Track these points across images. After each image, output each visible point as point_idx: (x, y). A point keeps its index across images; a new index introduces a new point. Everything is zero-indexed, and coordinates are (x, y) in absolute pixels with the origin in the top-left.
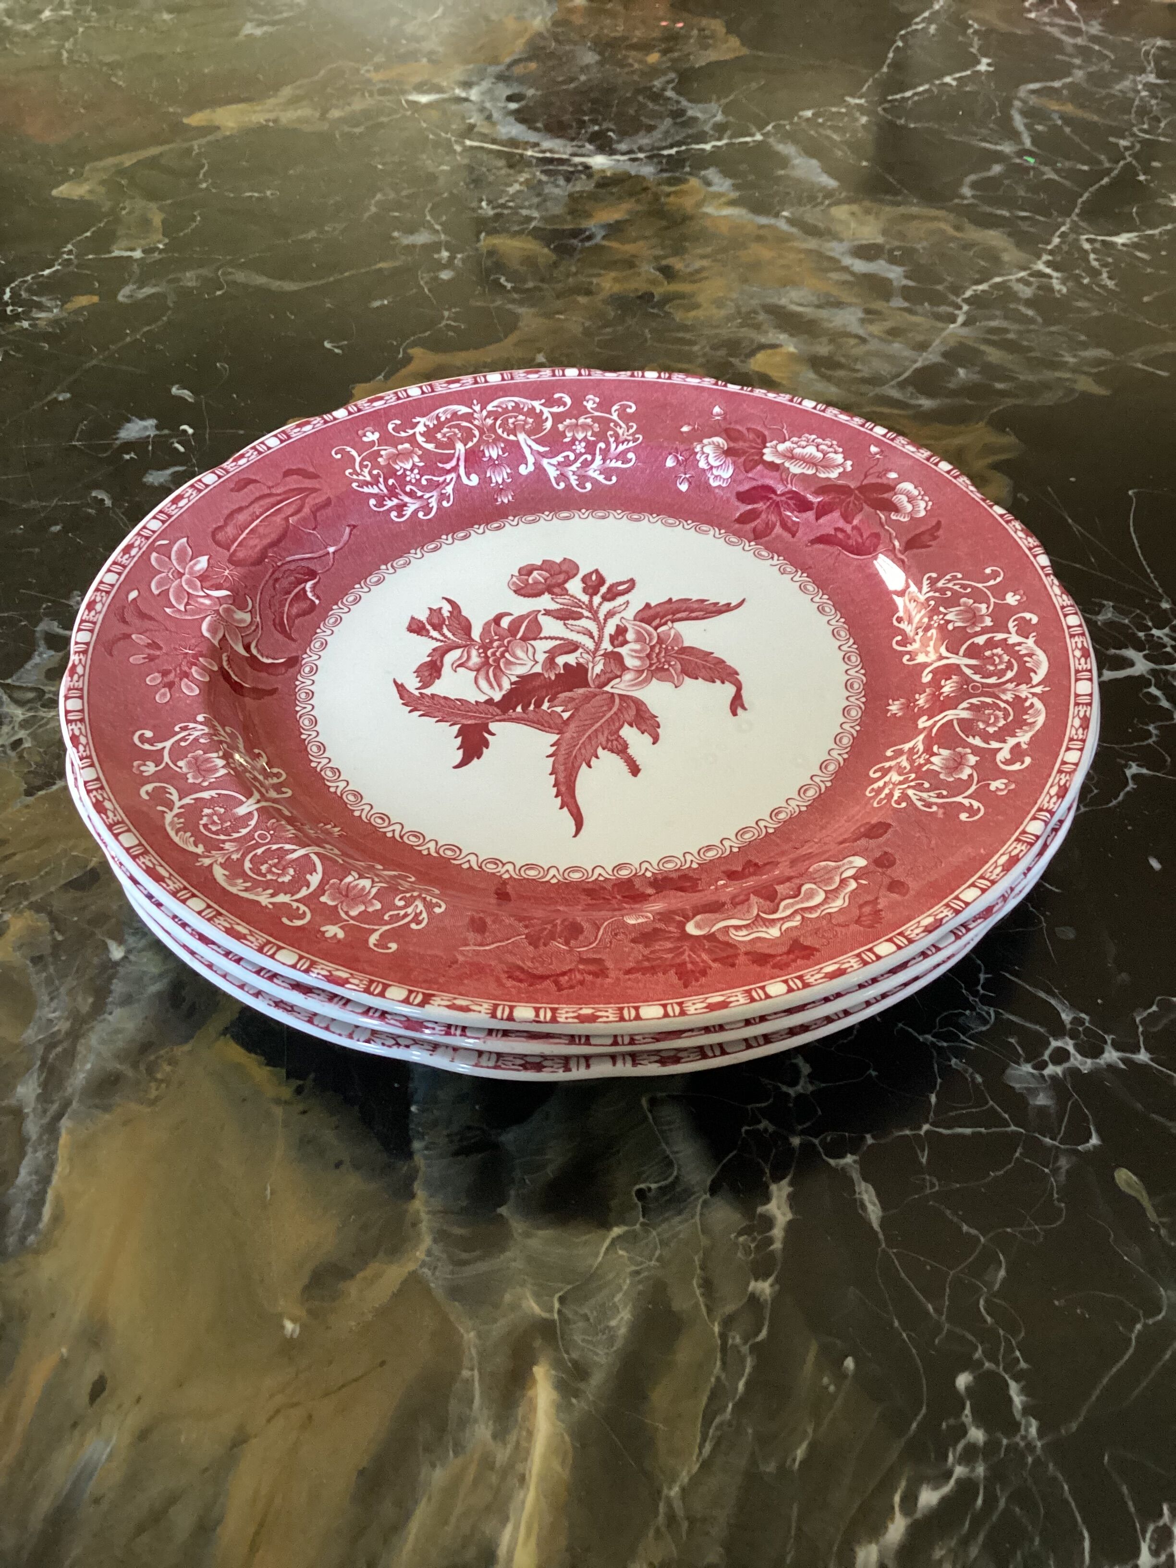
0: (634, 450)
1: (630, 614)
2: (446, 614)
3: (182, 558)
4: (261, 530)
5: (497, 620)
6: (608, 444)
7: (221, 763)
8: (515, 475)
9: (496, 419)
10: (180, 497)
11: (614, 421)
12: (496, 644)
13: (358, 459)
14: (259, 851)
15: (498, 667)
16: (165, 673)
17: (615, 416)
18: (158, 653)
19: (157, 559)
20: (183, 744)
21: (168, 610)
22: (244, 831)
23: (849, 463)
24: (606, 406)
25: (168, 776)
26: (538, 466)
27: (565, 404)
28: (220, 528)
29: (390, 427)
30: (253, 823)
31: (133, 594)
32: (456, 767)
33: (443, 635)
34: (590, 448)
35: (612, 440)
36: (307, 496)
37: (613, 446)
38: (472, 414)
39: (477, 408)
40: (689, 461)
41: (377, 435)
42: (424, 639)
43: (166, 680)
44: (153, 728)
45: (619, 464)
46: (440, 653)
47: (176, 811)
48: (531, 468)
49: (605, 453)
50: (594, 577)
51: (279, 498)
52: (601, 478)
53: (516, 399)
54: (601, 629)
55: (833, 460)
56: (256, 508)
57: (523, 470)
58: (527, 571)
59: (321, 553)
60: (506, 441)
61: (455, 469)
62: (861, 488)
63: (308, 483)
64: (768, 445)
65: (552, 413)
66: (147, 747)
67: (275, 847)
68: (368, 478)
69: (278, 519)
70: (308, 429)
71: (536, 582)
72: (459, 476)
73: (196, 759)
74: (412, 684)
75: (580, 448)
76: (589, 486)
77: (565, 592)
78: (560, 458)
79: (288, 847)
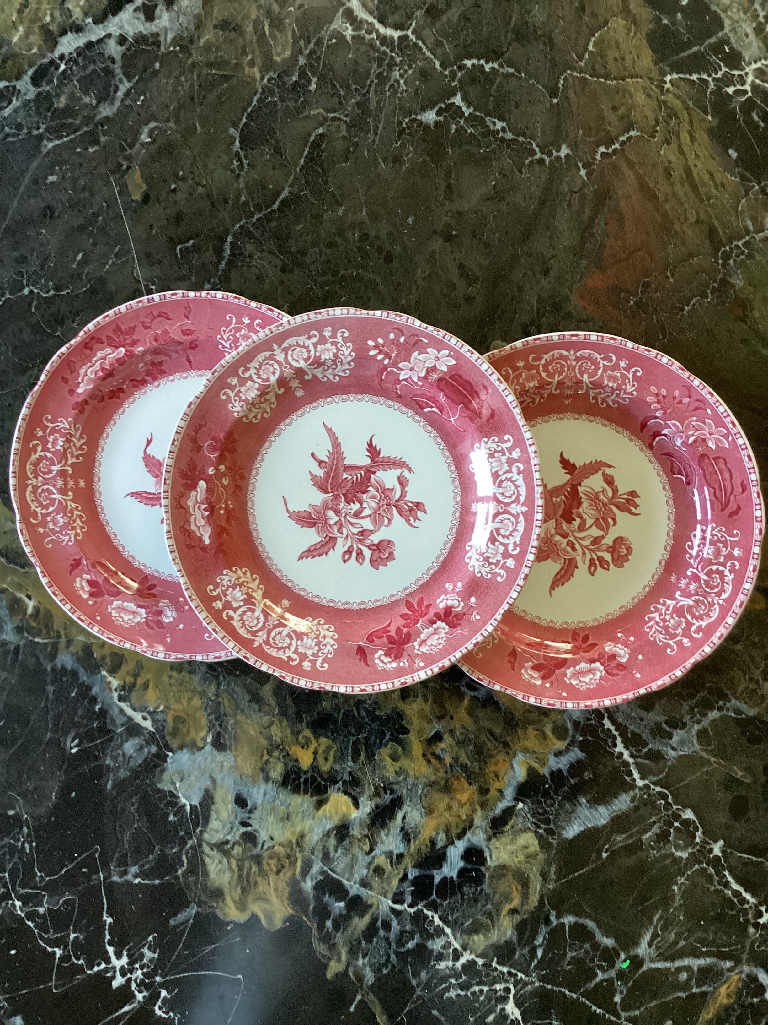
0: (648, 633)
1: (579, 559)
3: (718, 439)
5: (614, 520)
7: (611, 384)
8: (679, 589)
10: (750, 459)
13: (728, 538)
16: (664, 397)
17: (670, 642)
18: (676, 401)
25: (616, 367)
26: (675, 599)
27: (694, 633)
28: (726, 463)
29: (737, 563)
31: (709, 412)
34: (664, 620)
39: (721, 602)
40: (625, 644)
42: (626, 492)
44: (640, 377)
48: (677, 596)
49: (657, 623)
51: (728, 495)
52: (651, 615)
53: (713, 619)
54: (580, 544)
55: (575, 680)
56: (728, 483)
57: (679, 593)
58: (629, 550)
60: (693, 595)
61: (697, 569)
63: (728, 511)
65: (694, 624)
66: (633, 370)
69: (717, 487)
70: (757, 532)
71: (620, 547)
74: (608, 471)
75: (668, 617)
76: (653, 609)
78: (671, 608)
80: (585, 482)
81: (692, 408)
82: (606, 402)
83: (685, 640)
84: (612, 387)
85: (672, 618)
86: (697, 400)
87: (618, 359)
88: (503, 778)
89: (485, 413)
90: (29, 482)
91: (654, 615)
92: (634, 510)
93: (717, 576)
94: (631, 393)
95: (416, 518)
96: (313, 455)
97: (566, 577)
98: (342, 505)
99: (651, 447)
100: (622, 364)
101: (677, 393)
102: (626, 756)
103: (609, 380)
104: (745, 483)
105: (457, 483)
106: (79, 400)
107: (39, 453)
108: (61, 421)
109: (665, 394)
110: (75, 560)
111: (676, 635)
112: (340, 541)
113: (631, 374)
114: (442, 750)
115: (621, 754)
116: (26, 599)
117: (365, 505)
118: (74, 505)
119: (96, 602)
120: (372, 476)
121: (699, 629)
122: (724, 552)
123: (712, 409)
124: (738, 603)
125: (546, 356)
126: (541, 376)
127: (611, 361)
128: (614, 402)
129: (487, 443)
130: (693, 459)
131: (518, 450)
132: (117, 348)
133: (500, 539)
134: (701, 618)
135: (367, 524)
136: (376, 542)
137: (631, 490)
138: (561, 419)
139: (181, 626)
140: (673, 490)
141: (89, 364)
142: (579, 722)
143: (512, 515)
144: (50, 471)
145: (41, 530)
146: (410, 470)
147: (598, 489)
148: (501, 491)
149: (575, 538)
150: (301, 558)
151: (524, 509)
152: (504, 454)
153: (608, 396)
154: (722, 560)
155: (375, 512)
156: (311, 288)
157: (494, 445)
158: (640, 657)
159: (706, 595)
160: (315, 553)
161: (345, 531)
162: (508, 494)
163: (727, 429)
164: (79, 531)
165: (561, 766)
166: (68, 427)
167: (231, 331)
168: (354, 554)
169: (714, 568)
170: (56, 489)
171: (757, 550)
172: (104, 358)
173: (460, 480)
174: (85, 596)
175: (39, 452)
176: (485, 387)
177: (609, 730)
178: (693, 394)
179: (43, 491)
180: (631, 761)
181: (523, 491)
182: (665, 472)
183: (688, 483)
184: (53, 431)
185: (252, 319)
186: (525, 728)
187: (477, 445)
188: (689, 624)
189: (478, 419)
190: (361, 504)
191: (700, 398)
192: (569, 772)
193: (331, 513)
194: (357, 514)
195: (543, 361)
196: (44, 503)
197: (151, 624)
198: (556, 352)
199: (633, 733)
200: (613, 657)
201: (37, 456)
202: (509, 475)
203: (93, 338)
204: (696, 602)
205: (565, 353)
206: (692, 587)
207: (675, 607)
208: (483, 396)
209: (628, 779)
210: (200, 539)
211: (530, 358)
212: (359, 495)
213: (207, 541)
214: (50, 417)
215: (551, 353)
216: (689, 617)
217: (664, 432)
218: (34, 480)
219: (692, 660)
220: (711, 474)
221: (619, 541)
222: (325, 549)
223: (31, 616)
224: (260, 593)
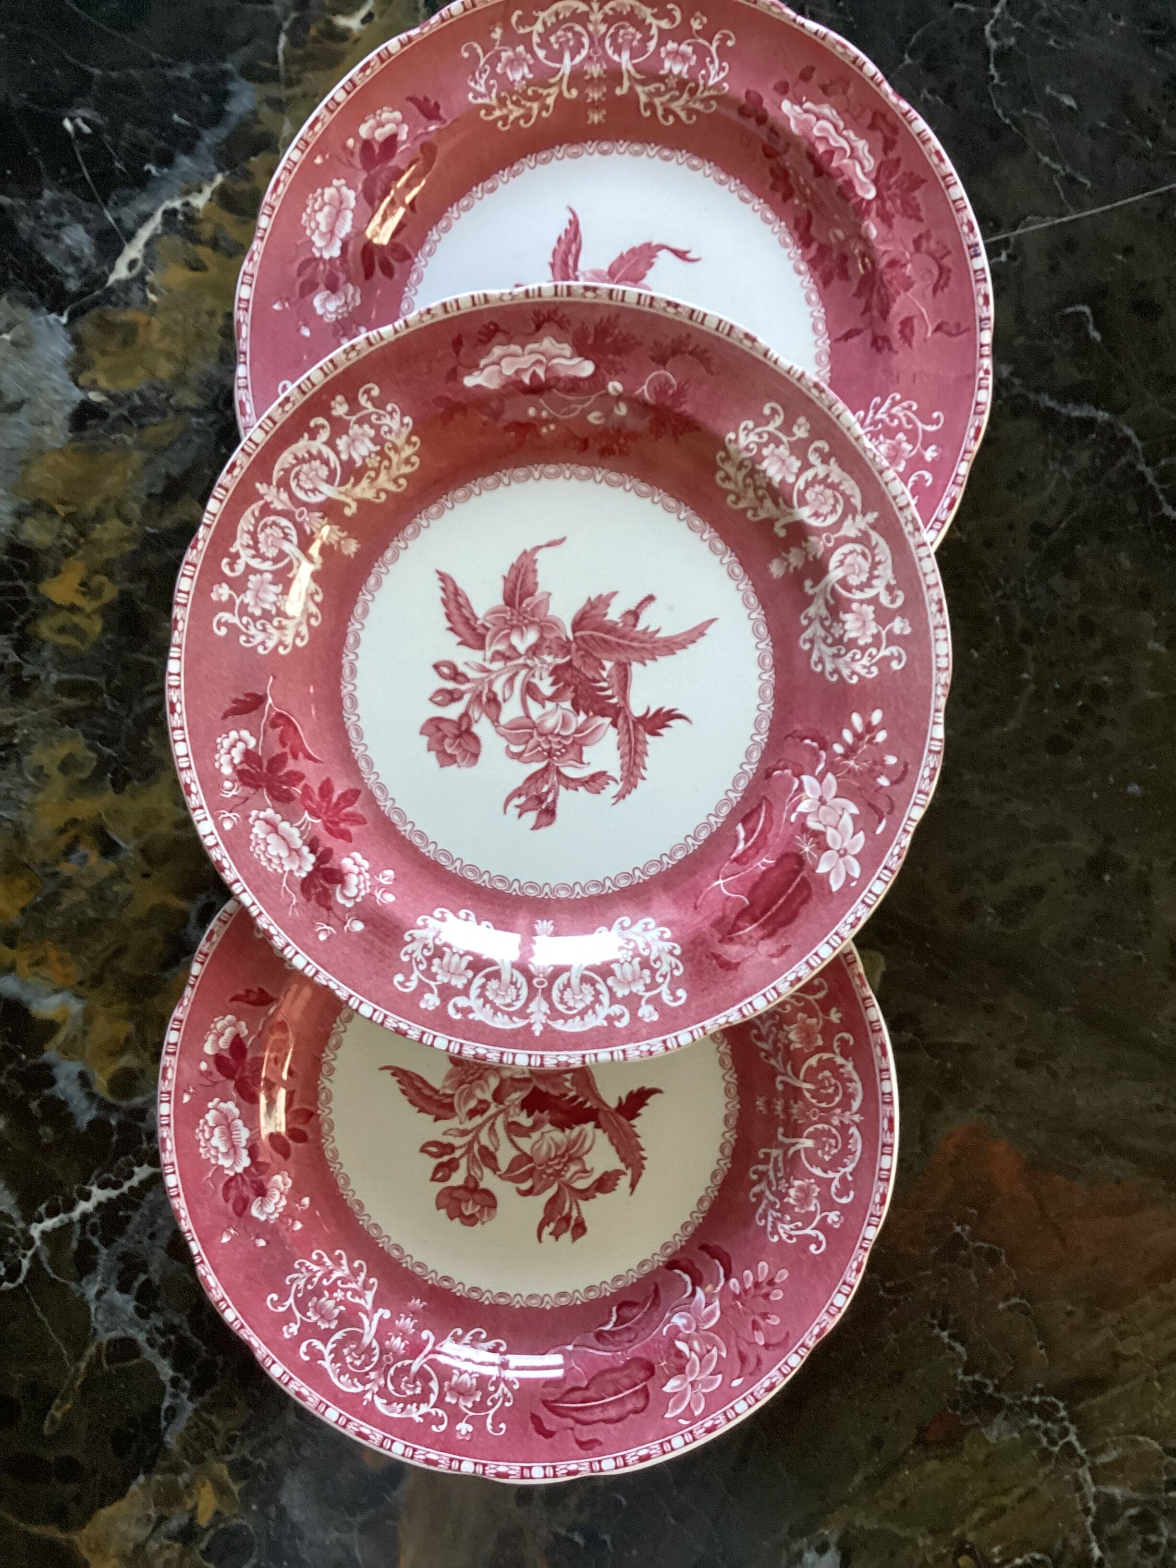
0: (309, 1258)
1: (453, 1123)
2: (552, 1225)
3: (683, 1397)
4: (611, 1389)
6: (321, 1279)
7: (792, 1192)
8: (396, 1316)
9: (367, 1373)
10: (642, 1459)
11: (296, 1299)
12: (549, 1171)
13: (491, 1412)
14: (824, 1105)
15: (567, 1150)
16: (766, 1296)
17: (291, 1300)
18: (758, 1318)
19: (698, 1407)
20: (800, 1224)
21: (724, 1354)
22: (819, 1126)
23: (210, 1105)
24: (288, 1317)
25: (828, 1204)
26: (375, 1309)
28: (636, 1412)
29: (443, 1427)
30: (811, 1129)
31: (736, 1383)
32: (660, 1091)
33: (571, 1208)
34: (333, 1288)
35: (315, 1280)
36: (555, 1401)
37: (319, 1274)
38: (378, 1394)
39: (368, 1396)
40: (288, 1214)
41: (458, 1427)
42: (585, 1215)
43: (770, 1288)
44: (806, 1250)
45: (326, 1259)
46: (586, 1194)
47: (843, 1170)
48: (381, 1311)
49: (327, 1275)
50: (439, 1175)
51: (574, 1414)
52: (344, 1262)
53: (335, 1381)
54: (481, 1126)
56: (598, 1415)
57: (387, 1314)
58: (470, 1220)
59: (579, 1349)
60: (381, 1344)
61: (433, 1352)
62: (230, 1077)
63: (544, 1414)
64: (232, 1174)
65: (325, 1345)
66: (821, 1237)
67: (814, 1101)
68: (502, 1385)
69: (591, 1393)
71: (476, 1203)
72: (435, 1344)
73: (802, 1207)
74: (624, 1182)
75: (339, 1295)
76: (356, 1264)
77: (470, 1177)
78: (357, 1300)
79: (808, 1095)
80: (602, 1138)
81: (744, 1347)
82: (759, 1181)
83: (294, 1328)
84: (787, 1195)
85: (338, 1304)
86: (759, 1361)
87: (843, 1208)
88: (36, 974)
89: (732, 951)
90: (595, 6)
91: (345, 1267)
92: (547, 1230)
93: (418, 1391)
94: (775, 1232)
95: (523, 810)
96: (650, 598)
97: (417, 1099)
98: (549, 659)
99: (671, 1264)
100: (833, 1216)
101: (775, 1320)
102: (84, 1206)
103: (801, 1189)
104: (597, 1449)
105: (593, 891)
106: (766, 104)
107: (655, 23)
108: (722, 69)
109: (772, 1298)
110: (437, 106)
111: (303, 1310)
112: (476, 656)
113: (813, 1233)
114: (85, 857)
115: (87, 1197)
116: (363, 13)
117: (550, 706)
118: (550, 101)
119: (352, 153)
120: (608, 720)
121: (316, 1355)
122: (466, 1405)
123: (741, 1389)
124: (366, 1429)
125: (849, 1066)
126: (812, 1055)
127: (840, 1194)
128: (760, 1196)
129: (671, 953)
130: (646, 1347)
131: (655, 1017)
132: (875, 182)
133: (479, 981)
134: (338, 1357)
135: (511, 711)
136: (476, 729)
137: (587, 1224)
138: (727, 1091)
139: (306, 332)
140: (589, 1306)
141: (841, 124)
142: (143, 1119)
143: (526, 1005)
144: (618, 50)
145: (497, 34)
146: (620, 796)
147: (590, 1161)
148: (575, 982)
149: (495, 1116)
150: (443, 577)
151: (537, 1029)
152: (648, 988)
153: (770, 1185)
154: (448, 1399)
155: (534, 726)
156: (996, 587)
157: (665, 969)
158: (262, 1243)
159: (382, 1368)
160: (452, 605)
161: (497, 666)
162: (567, 995)
163: (703, 1416)
164: (497, 113)
165: (61, 1084)
166: (711, 82)
167: (910, 421)
168: (450, 685)
169: (434, 1385)
170: (582, 63)
171: (468, 1467)
172: (854, 156)
173: (599, 897)
174: (364, 131)
175: (658, 25)
176: (783, 950)
177: (131, 1175)
178: (771, 1353)
179: (578, 36)
180: (76, 1215)
181: (574, 1026)
182: (622, 1290)
183: (600, 1336)
184: (702, 53)
185: (933, 467)
186: (130, 1016)
187: (668, 934)
188: (325, 1336)
189: (718, 936)
190: (550, 699)
191: (764, 1367)
192: (52, 1099)
193: (532, 636)
194: (530, 690)
195: (840, 1060)
196: (553, 39)
197: (309, 270)
198: (859, 1086)
199: (128, 1219)
200: (262, 1192)
201: (650, 20)
202: (605, 998)
203: (895, 129)
204: (369, 1350)
205: (856, 1105)
206: (398, 1343)
207: (358, 1308)
208: (767, 947)
209: (42, 1209)
210: (473, 367)
211: (846, 1035)
212: (570, 694)
213: (469, 381)
214: (730, 43)
215: (855, 1077)
216: (338, 1336)
217: (700, 1294)
218: (600, 16)
219: (255, 1342)
220: (615, 1382)
221: (489, 1201)
222: (461, 627)
223: (329, 23)
224: (370, 494)
